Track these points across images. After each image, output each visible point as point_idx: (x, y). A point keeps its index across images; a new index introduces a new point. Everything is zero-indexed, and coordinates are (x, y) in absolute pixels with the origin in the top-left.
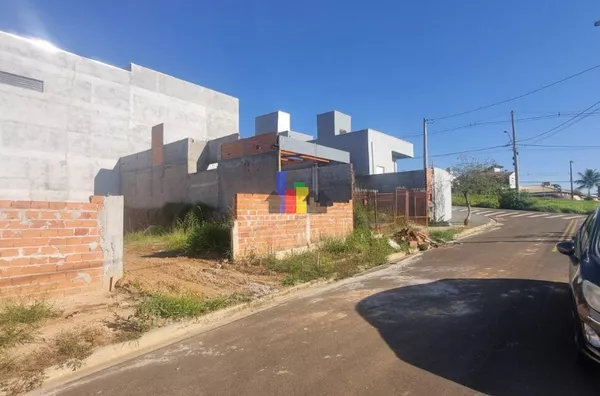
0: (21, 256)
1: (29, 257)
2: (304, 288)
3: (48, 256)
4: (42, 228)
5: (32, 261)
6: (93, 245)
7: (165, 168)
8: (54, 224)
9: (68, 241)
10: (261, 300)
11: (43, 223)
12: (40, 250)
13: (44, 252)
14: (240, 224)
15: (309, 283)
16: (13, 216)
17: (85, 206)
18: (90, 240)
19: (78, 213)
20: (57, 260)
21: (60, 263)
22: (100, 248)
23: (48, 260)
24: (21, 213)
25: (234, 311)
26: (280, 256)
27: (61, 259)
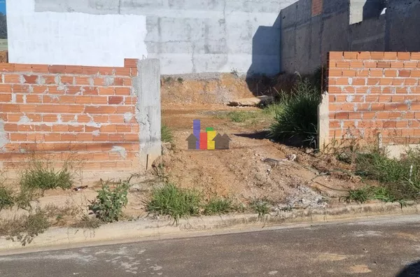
0: (60, 122)
1: (66, 123)
2: (381, 210)
3: (84, 124)
4: (77, 94)
5: (71, 128)
6: (128, 116)
7: (323, 19)
8: (88, 90)
9: (102, 110)
10: (287, 214)
11: (77, 89)
12: (76, 118)
13: (80, 119)
14: (333, 99)
15: (397, 203)
16: (50, 80)
17: (118, 70)
18: (124, 110)
19: (111, 79)
20: (92, 129)
21: (96, 133)
22: (134, 119)
23: (84, 129)
24: (57, 78)
25: (235, 222)
26: (394, 152)
27: (96, 129)
